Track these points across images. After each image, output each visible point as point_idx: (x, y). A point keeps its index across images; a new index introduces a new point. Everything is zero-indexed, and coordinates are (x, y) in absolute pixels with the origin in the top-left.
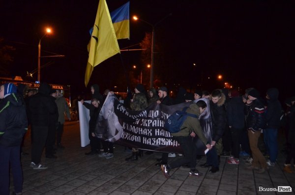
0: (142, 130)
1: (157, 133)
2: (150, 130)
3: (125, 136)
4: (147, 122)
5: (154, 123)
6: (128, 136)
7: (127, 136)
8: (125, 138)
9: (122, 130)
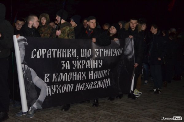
0: (76, 75)
1: (91, 76)
2: (84, 73)
3: (52, 90)
4: (81, 64)
5: (88, 64)
6: (57, 88)
7: (55, 90)
8: (53, 93)
9: (46, 85)
